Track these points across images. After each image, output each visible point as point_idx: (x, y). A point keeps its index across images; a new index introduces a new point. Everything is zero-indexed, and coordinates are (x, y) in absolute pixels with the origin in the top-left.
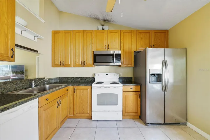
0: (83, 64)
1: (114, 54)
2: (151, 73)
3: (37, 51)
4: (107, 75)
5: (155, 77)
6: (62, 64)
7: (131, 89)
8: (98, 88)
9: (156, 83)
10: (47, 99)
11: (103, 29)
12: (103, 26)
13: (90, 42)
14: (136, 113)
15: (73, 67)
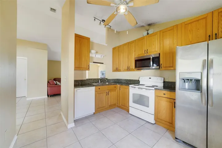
0: (129, 69)
1: (152, 57)
2: (180, 78)
3: (103, 63)
4: (151, 78)
5: (190, 84)
6: (117, 70)
7: (164, 94)
8: (133, 88)
9: (194, 91)
10: (99, 89)
11: (148, 34)
12: (148, 31)
13: (133, 51)
14: (170, 123)
15: (123, 71)
